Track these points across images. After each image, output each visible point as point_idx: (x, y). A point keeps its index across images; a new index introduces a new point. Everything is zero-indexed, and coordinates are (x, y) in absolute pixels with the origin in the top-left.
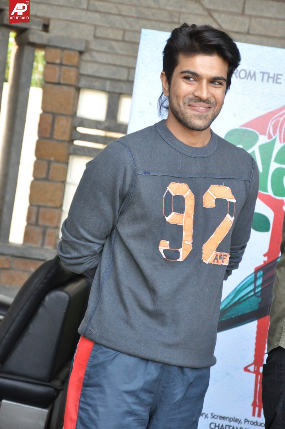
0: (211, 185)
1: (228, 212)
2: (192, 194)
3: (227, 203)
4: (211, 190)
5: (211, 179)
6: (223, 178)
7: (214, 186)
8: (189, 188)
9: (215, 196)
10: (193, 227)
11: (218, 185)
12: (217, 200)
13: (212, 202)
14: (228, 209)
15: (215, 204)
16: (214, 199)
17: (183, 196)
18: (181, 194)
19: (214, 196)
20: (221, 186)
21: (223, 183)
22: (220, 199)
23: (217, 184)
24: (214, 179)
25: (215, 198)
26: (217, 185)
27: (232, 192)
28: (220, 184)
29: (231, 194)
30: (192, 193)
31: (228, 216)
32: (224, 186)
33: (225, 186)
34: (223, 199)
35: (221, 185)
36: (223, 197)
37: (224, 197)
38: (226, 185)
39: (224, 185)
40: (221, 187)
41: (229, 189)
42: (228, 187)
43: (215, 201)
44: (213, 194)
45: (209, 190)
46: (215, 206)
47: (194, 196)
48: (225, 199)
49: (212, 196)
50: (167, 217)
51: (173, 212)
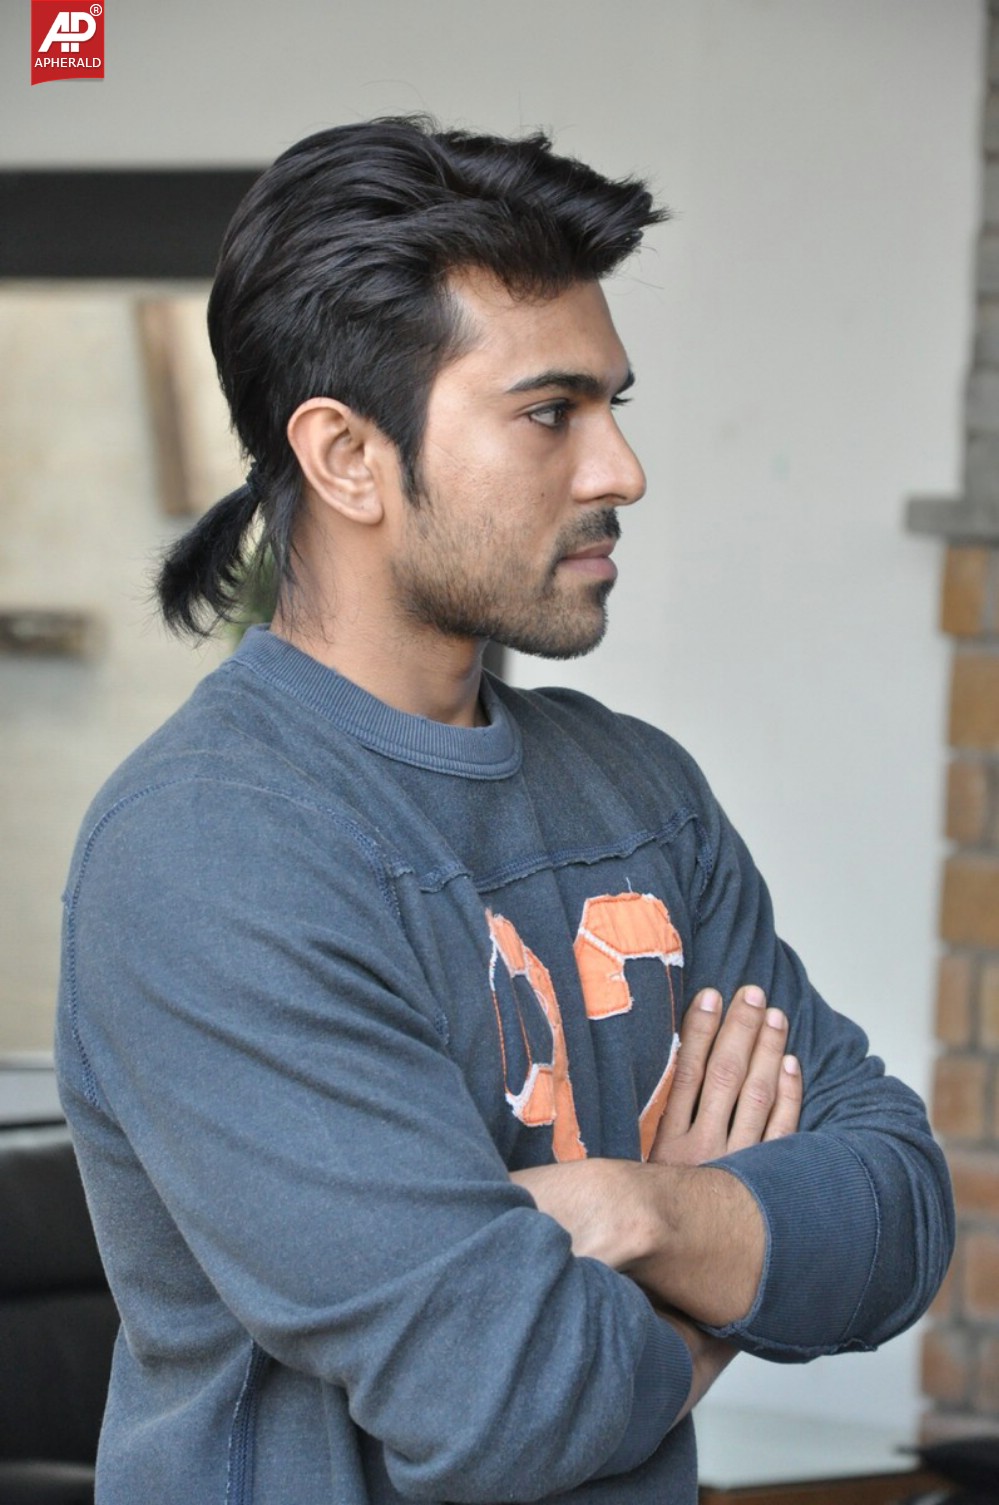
0: (582, 902)
1: (674, 1021)
2: (539, 966)
3: (667, 974)
4: (592, 925)
5: (571, 869)
6: (612, 855)
7: (595, 903)
8: (518, 937)
9: (618, 950)
10: (582, 1128)
11: (610, 894)
13: (615, 982)
14: (673, 1010)
15: (628, 992)
16: (617, 967)
17: (524, 977)
19: (612, 953)
20: (622, 895)
21: (626, 881)
22: (638, 959)
24: (581, 868)
25: (621, 959)
26: (606, 897)
27: (669, 913)
28: (614, 889)
29: (671, 927)
30: (535, 958)
31: (676, 1037)
32: (632, 893)
33: (637, 895)
34: (650, 960)
35: (620, 892)
36: (647, 951)
37: (652, 950)
38: (641, 888)
39: (634, 891)
40: (623, 900)
41: (655, 905)
42: (650, 896)
43: (623, 978)
44: (607, 943)
45: (586, 928)
46: (630, 1004)
47: (547, 971)
48: (657, 960)
49: (604, 954)
50: (518, 1097)
51: (531, 1062)
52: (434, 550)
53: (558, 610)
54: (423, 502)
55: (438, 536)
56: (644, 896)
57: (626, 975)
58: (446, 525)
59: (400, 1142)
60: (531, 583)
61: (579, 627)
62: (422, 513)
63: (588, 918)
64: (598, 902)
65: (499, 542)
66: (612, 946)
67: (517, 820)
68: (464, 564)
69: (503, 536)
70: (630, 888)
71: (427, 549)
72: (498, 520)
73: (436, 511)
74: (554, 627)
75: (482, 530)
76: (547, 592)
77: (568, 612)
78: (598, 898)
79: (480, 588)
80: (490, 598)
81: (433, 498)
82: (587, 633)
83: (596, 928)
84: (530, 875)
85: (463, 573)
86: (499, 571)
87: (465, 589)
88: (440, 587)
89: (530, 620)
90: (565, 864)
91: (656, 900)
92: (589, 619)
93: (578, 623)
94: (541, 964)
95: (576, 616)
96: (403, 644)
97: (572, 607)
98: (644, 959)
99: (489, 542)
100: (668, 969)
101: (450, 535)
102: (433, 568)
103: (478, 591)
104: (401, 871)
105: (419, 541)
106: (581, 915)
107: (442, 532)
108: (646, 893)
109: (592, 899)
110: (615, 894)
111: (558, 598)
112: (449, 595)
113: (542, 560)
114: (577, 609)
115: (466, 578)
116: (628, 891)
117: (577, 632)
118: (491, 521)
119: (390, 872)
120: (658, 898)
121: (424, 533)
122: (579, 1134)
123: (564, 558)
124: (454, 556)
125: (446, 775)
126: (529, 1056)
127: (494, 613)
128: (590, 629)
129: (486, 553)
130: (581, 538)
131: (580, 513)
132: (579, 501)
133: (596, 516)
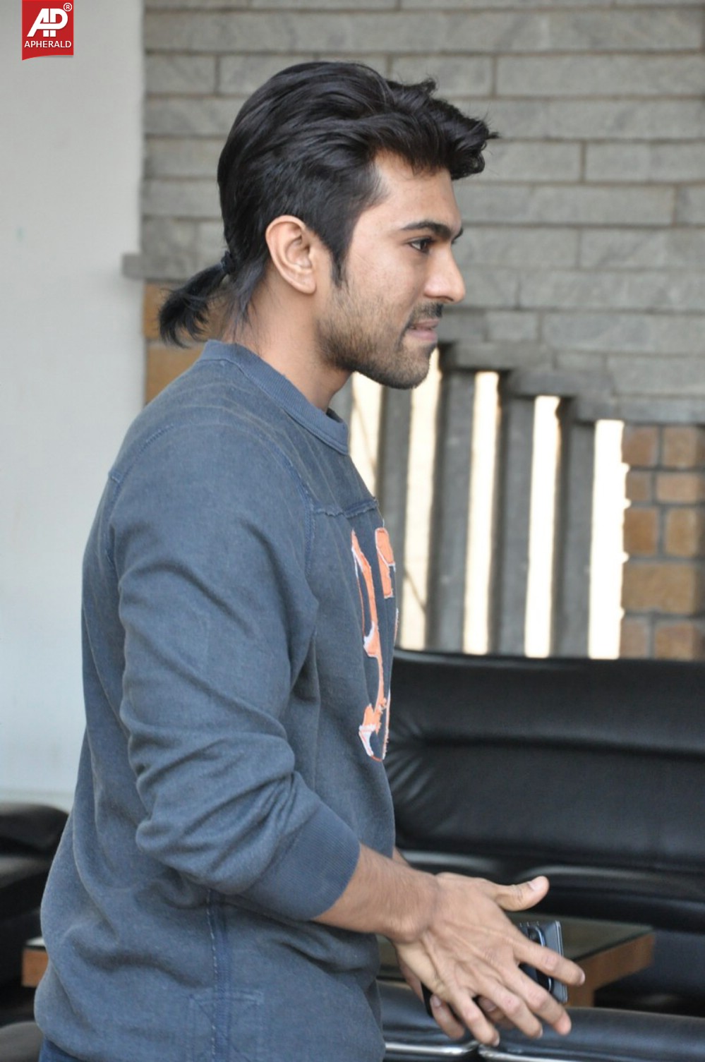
2: (366, 564)
19: (385, 562)
25: (388, 566)
30: (365, 559)
45: (378, 546)
50: (368, 638)
52: (346, 315)
53: (406, 359)
54: (343, 284)
55: (349, 306)
58: (355, 301)
62: (342, 292)
63: (378, 541)
65: (384, 311)
66: (385, 558)
68: (362, 324)
69: (387, 309)
71: (342, 314)
73: (350, 292)
74: (404, 369)
75: (376, 305)
76: (400, 347)
77: (411, 360)
79: (369, 340)
80: (374, 347)
81: (350, 283)
83: (381, 547)
85: (361, 330)
86: (381, 330)
87: (361, 340)
88: (346, 338)
89: (391, 363)
92: (423, 366)
94: (368, 563)
95: (416, 363)
97: (414, 359)
99: (378, 312)
101: (356, 306)
102: (343, 325)
103: (367, 342)
105: (337, 308)
107: (352, 304)
109: (377, 530)
111: (405, 352)
112: (351, 343)
113: (400, 326)
114: (416, 360)
115: (361, 333)
117: (416, 373)
118: (381, 300)
121: (341, 303)
123: (411, 326)
124: (358, 319)
127: (373, 357)
129: (376, 318)
130: (423, 315)
131: (425, 302)
132: (427, 296)
133: (433, 306)
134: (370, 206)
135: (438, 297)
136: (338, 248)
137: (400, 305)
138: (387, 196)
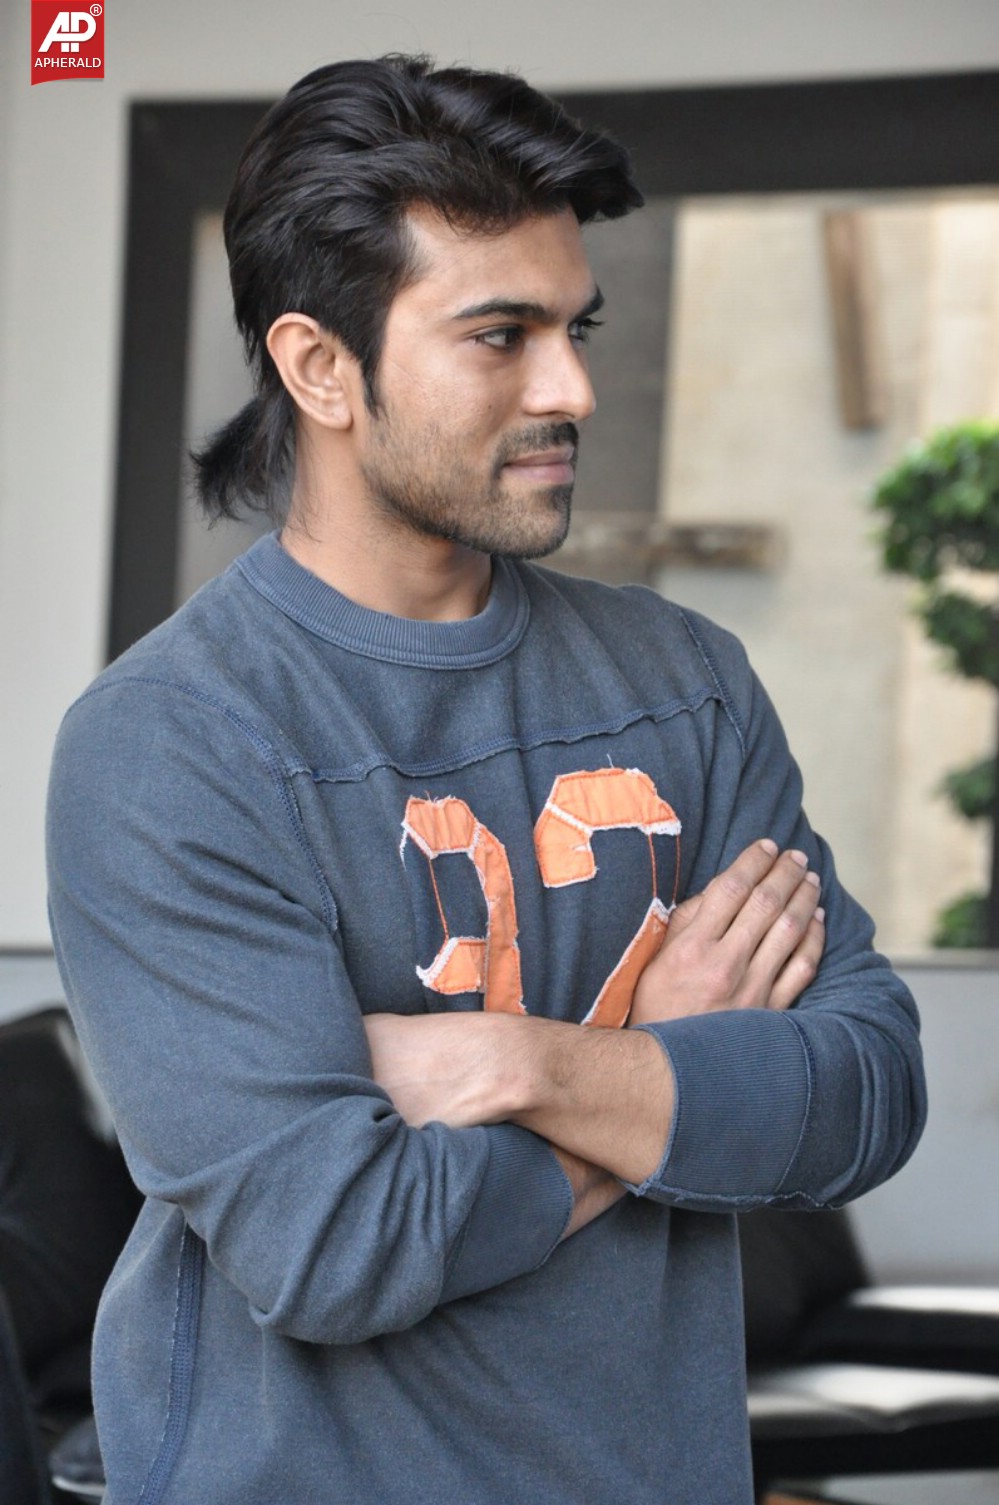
0: (554, 779)
1: (655, 888)
2: (493, 842)
3: (647, 843)
4: (559, 800)
5: (547, 748)
6: (597, 733)
7: (568, 779)
8: (472, 815)
9: (587, 822)
10: (525, 992)
11: (587, 770)
12: (599, 840)
13: (579, 852)
14: (654, 875)
15: (593, 862)
16: (584, 839)
17: (465, 854)
18: (456, 847)
19: (580, 825)
20: (602, 771)
21: (608, 756)
22: (611, 830)
23: (579, 770)
24: (560, 747)
25: (589, 831)
26: (583, 772)
27: (656, 786)
28: (592, 765)
29: (657, 798)
30: (490, 834)
31: (656, 903)
32: (613, 769)
33: (620, 770)
34: (626, 830)
35: (598, 768)
36: (622, 821)
37: (628, 821)
38: (623, 763)
39: (616, 766)
40: (600, 775)
41: (639, 778)
42: (636, 771)
43: (589, 848)
44: (576, 817)
45: (553, 803)
46: (594, 873)
47: (503, 846)
48: (635, 830)
49: (571, 826)
50: (426, 971)
51: (447, 936)
52: (392, 457)
53: (509, 513)
54: (380, 413)
55: (393, 444)
56: (628, 771)
57: (593, 846)
58: (400, 435)
59: (236, 1032)
60: (478, 488)
61: (532, 529)
62: (380, 423)
63: (556, 795)
64: (573, 778)
65: (445, 448)
66: (581, 819)
67: (487, 706)
68: (416, 470)
69: (449, 444)
70: (611, 764)
71: (386, 456)
72: (444, 427)
73: (391, 422)
74: (507, 528)
75: (430, 438)
76: (495, 496)
77: (520, 515)
78: (573, 774)
79: (434, 490)
80: (444, 501)
81: (389, 409)
82: (540, 534)
83: (564, 803)
84: (489, 758)
85: (417, 478)
86: (447, 475)
87: (422, 493)
88: (401, 491)
89: (483, 521)
90: (540, 743)
91: (642, 774)
92: (542, 522)
93: (531, 525)
94: (497, 840)
95: (527, 518)
96: (378, 542)
97: (524, 511)
98: (618, 830)
99: (435, 449)
100: (650, 839)
101: (403, 443)
102: (394, 478)
103: (432, 495)
104: (294, 771)
105: (379, 448)
106: (549, 791)
107: (396, 441)
108: (632, 767)
109: (564, 776)
110: (594, 770)
111: (507, 502)
112: (409, 499)
113: (484, 465)
114: (528, 513)
115: (420, 483)
116: (609, 767)
117: (530, 533)
118: (437, 431)
119: (285, 773)
120: (644, 772)
121: (382, 440)
122: (521, 997)
123: (505, 463)
124: (408, 462)
125: (408, 666)
126: (446, 931)
127: (451, 515)
128: (544, 531)
129: (435, 460)
130: (524, 446)
131: (524, 425)
132: (529, 414)
133: (544, 428)
134: (404, 286)
135: (551, 413)
136: (368, 355)
137: (471, 435)
138: (429, 268)
